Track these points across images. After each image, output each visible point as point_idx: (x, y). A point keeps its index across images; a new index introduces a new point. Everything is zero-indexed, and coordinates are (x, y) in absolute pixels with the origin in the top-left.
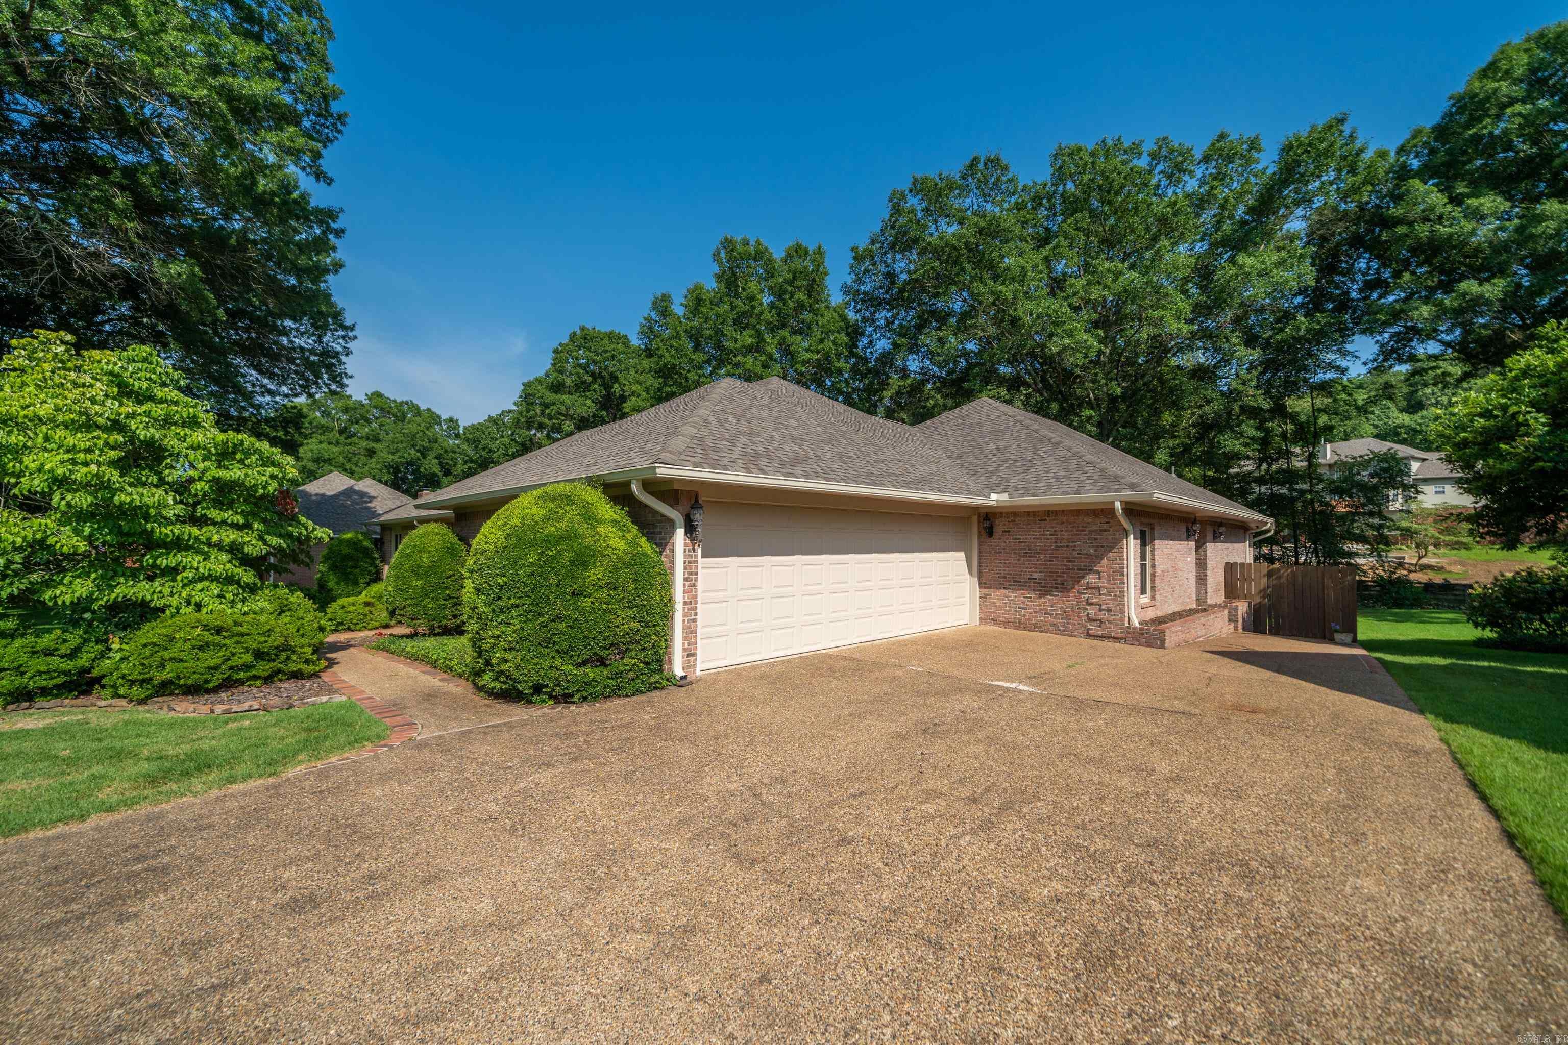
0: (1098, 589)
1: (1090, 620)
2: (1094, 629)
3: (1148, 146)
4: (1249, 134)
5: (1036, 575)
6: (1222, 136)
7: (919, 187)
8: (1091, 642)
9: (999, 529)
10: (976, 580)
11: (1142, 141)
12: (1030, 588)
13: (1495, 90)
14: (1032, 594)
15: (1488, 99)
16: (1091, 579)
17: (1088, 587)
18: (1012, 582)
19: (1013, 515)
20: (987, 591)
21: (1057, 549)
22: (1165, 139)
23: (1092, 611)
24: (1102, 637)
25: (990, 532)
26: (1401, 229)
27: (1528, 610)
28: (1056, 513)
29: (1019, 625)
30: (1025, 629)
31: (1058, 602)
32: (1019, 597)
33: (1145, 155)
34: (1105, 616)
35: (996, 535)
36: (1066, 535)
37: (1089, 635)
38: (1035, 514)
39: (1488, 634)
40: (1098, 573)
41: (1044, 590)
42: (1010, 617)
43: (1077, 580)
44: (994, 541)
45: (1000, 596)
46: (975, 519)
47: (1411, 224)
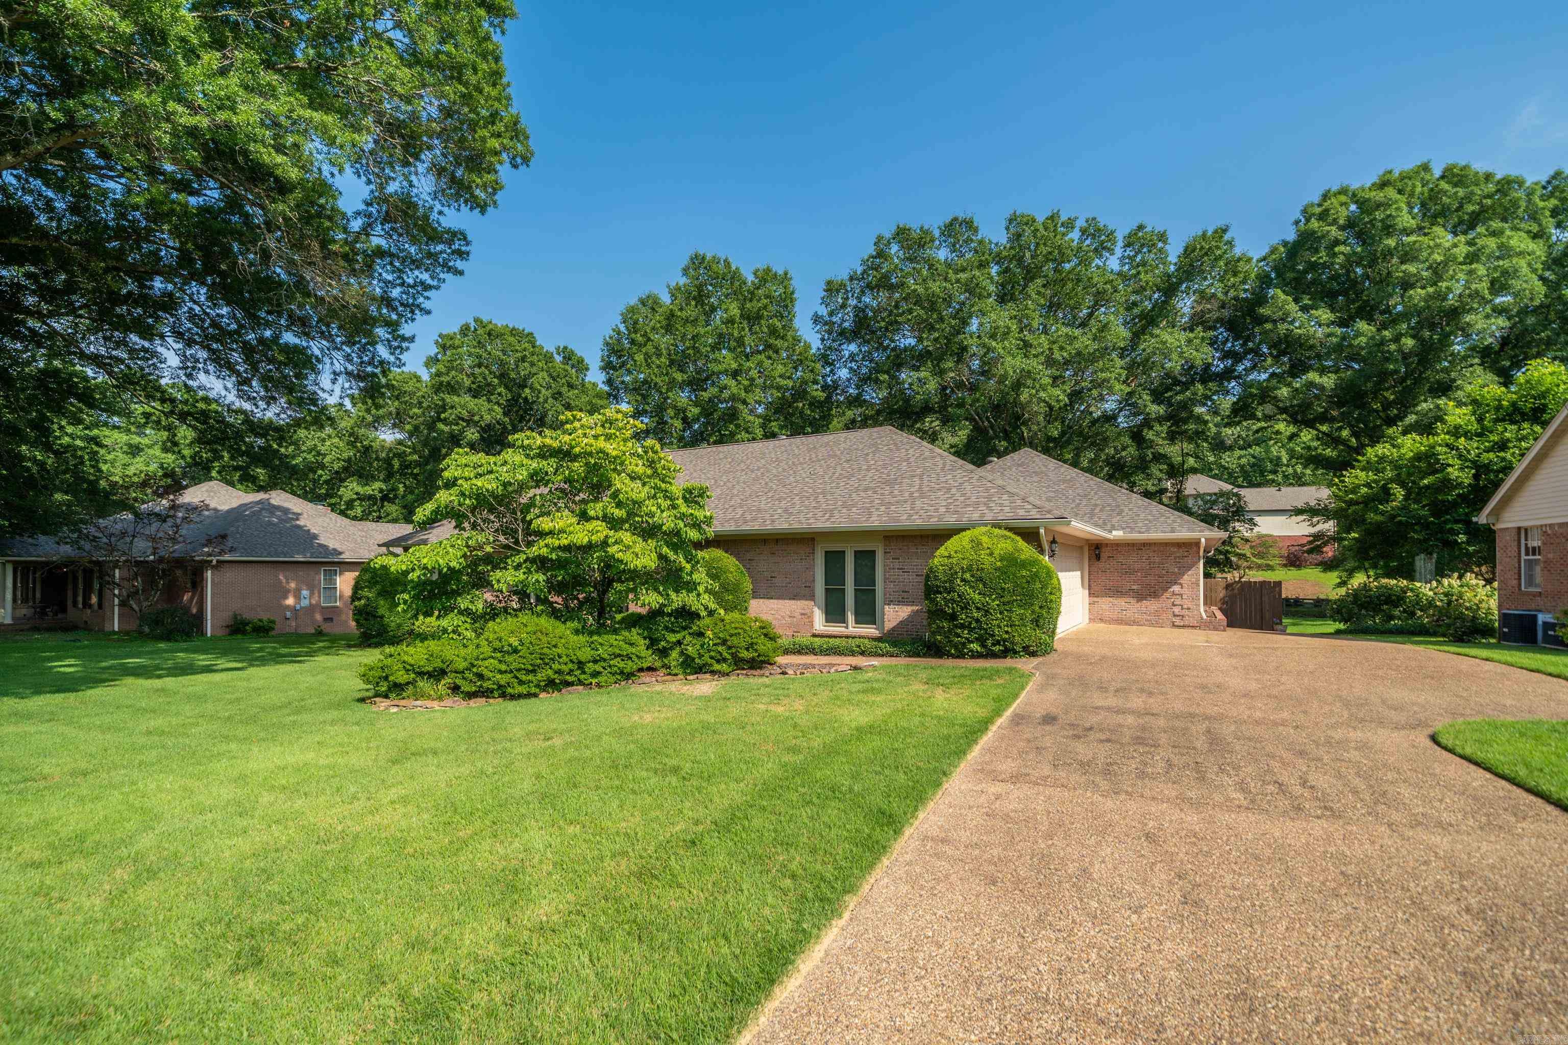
0: (1181, 595)
1: (1175, 616)
2: (1178, 622)
3: (1080, 223)
4: (1159, 228)
5: (1134, 587)
6: (1141, 227)
7: (901, 234)
8: (1176, 631)
9: (1104, 555)
10: (1087, 592)
11: (1077, 218)
12: (1129, 596)
13: (1328, 232)
14: (1131, 600)
15: (1323, 236)
16: (1176, 588)
17: (1174, 594)
18: (1117, 592)
19: (1117, 546)
20: (1096, 599)
21: (1151, 569)
22: (1094, 219)
23: (1177, 610)
24: (1184, 626)
25: (1098, 557)
26: (1268, 326)
27: (1367, 609)
28: (1150, 544)
29: (1120, 621)
30: (1127, 624)
31: (1151, 605)
32: (1121, 602)
33: (1077, 230)
34: (1185, 612)
35: (1102, 559)
36: (1157, 560)
37: (1174, 626)
38: (1133, 545)
39: (1342, 626)
40: (1181, 584)
41: (1140, 597)
42: (1115, 617)
43: (1166, 590)
44: (1101, 564)
45: (1106, 604)
46: (1086, 549)
47: (1275, 322)
